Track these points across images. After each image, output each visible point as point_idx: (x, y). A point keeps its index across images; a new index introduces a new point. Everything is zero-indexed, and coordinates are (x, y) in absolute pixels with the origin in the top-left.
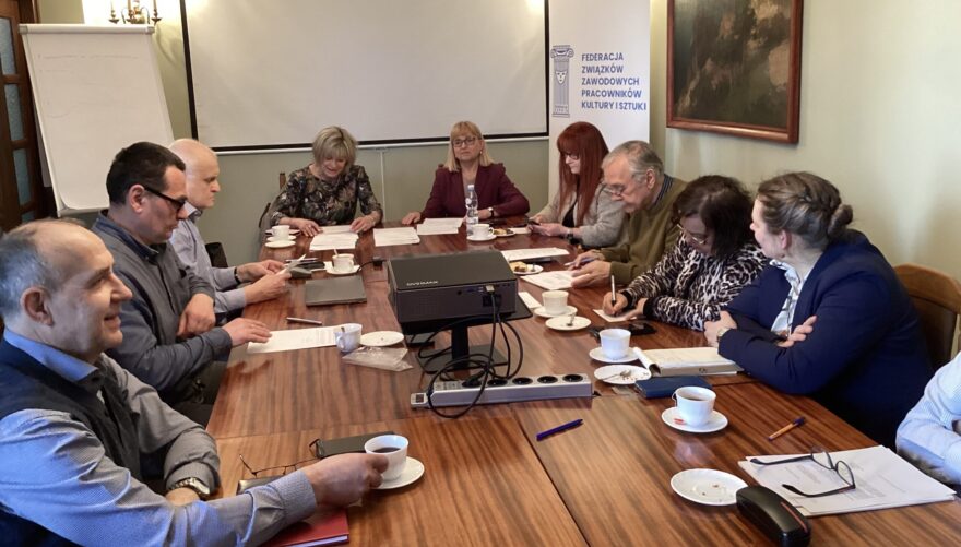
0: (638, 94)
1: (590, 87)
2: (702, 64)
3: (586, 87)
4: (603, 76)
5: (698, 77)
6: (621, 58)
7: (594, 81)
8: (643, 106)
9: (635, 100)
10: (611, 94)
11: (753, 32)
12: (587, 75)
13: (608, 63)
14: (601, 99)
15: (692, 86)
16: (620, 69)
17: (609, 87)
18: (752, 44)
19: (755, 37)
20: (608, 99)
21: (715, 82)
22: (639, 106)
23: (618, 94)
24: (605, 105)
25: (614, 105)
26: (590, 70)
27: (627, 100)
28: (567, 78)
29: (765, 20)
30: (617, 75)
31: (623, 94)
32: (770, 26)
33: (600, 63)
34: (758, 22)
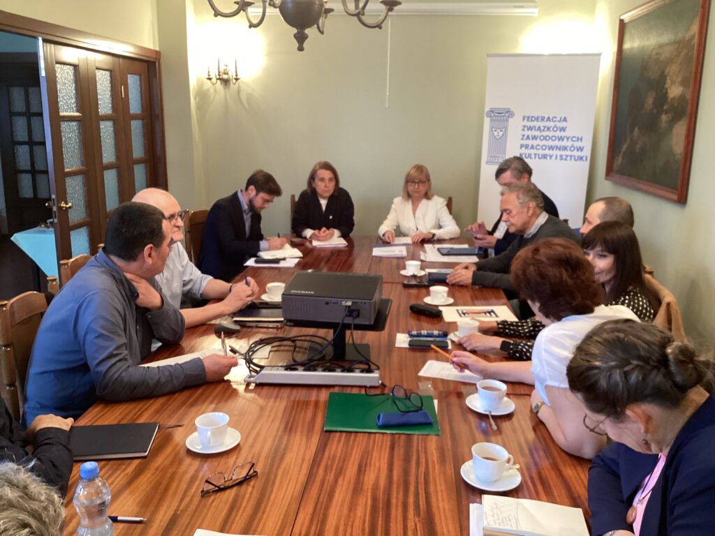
0: (581, 149)
1: (530, 142)
2: (632, 130)
3: (525, 142)
4: (544, 134)
5: (628, 141)
6: (565, 120)
7: (535, 138)
8: (584, 159)
9: (576, 153)
10: (551, 148)
11: (665, 107)
12: (527, 133)
13: (551, 124)
14: (541, 152)
15: (624, 147)
16: (563, 129)
17: (550, 143)
18: (664, 118)
19: (666, 112)
20: (547, 152)
21: (638, 147)
22: (581, 158)
23: (558, 148)
24: (545, 156)
25: (554, 158)
26: (530, 128)
27: (569, 153)
28: (505, 134)
29: (673, 99)
30: (559, 134)
31: (565, 148)
32: (676, 104)
33: (541, 124)
34: (669, 100)
